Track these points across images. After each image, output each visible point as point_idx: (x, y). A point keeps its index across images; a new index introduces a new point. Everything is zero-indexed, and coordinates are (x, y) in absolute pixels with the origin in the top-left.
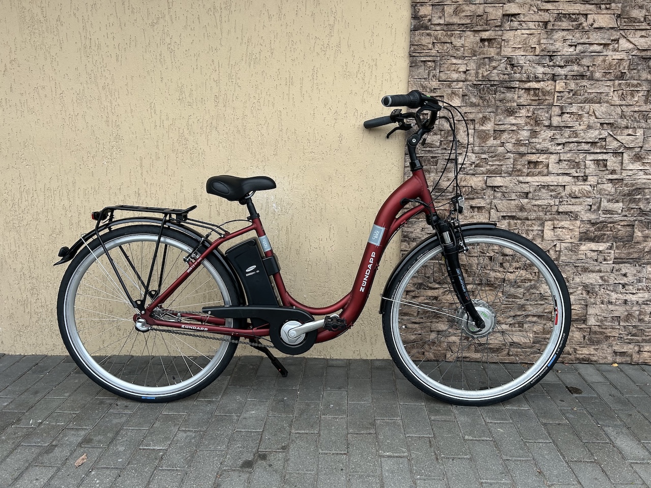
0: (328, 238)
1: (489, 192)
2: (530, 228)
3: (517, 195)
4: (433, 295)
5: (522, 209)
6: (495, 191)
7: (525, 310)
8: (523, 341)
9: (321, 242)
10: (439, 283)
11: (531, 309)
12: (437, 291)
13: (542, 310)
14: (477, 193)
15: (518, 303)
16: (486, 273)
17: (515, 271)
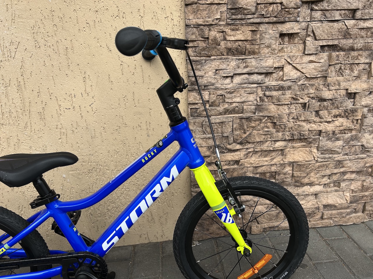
0: (83, 92)
1: (305, 11)
2: (357, 62)
3: (341, 15)
4: (234, 159)
5: (346, 34)
6: (312, 10)
7: (343, 167)
8: (340, 203)
9: (74, 100)
10: (241, 143)
11: (349, 164)
12: (238, 153)
13: (363, 164)
14: (289, 13)
15: (336, 159)
16: (299, 126)
17: (334, 119)
